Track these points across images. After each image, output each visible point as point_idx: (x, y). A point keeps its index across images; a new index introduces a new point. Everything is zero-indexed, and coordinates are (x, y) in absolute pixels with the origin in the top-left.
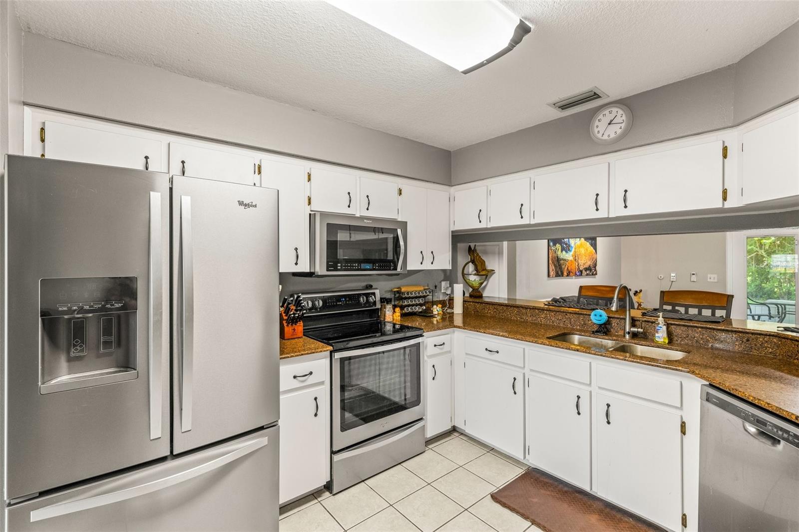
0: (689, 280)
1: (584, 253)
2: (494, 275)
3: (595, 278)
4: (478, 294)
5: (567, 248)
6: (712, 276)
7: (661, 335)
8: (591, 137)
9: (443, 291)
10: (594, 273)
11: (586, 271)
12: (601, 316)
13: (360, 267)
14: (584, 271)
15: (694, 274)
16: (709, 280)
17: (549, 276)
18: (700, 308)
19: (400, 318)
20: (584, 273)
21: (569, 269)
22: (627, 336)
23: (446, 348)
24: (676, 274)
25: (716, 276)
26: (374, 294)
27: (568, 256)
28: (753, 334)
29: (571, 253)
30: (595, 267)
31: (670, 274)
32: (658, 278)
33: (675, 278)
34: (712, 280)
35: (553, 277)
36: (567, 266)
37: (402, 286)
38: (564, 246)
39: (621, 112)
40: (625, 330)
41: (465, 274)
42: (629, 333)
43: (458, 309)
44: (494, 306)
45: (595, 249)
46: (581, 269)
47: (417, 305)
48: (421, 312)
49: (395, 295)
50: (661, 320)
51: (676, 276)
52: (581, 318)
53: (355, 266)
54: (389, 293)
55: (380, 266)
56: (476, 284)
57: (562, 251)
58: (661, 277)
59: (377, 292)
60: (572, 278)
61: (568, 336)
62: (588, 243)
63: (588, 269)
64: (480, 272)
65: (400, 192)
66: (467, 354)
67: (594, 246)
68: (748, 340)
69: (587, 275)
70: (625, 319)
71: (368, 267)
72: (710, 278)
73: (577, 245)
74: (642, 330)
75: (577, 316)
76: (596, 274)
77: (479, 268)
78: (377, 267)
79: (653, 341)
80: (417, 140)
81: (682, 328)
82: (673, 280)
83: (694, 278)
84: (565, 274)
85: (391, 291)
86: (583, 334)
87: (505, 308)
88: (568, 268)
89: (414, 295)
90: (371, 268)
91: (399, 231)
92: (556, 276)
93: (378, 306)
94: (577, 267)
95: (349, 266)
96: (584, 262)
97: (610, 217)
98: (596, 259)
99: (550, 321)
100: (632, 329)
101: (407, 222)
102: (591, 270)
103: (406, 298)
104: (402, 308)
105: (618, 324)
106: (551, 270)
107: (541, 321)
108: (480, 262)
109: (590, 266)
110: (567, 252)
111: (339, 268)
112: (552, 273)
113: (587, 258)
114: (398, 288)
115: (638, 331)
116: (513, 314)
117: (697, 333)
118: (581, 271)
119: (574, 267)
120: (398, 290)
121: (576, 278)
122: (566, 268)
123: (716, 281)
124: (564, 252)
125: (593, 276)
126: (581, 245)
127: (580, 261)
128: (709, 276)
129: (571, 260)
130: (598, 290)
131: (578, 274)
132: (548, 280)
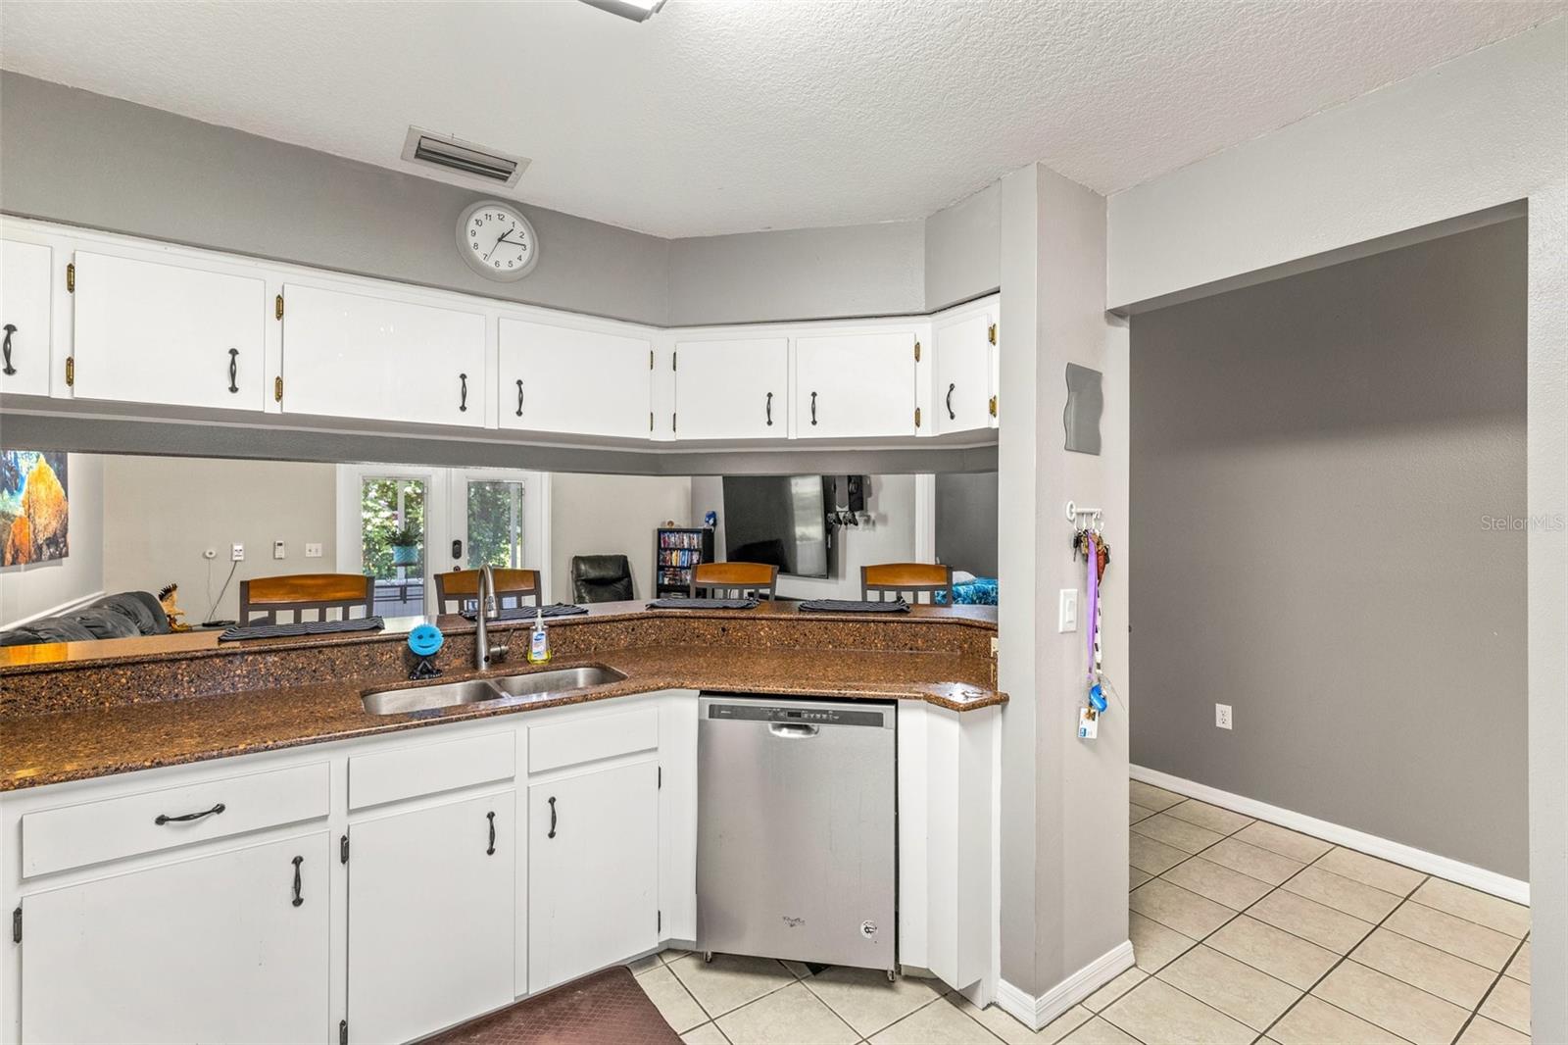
0: (272, 557)
1: (44, 498)
3: (61, 565)
5: (9, 482)
6: (313, 546)
10: (64, 551)
11: (49, 547)
12: (432, 636)
14: (45, 548)
15: (280, 544)
16: (308, 554)
20: (46, 552)
21: (17, 543)
22: (484, 666)
24: (245, 547)
25: (319, 546)
27: (16, 506)
29: (21, 496)
30: (64, 536)
31: (232, 546)
32: (204, 554)
33: (241, 553)
34: (313, 554)
36: (11, 536)
38: (7, 473)
39: (520, 228)
42: (486, 659)
45: (65, 486)
46: (40, 542)
51: (245, 550)
58: (211, 553)
60: (19, 571)
62: (52, 471)
63: (52, 541)
67: (62, 476)
69: (52, 557)
72: (310, 551)
73: (33, 474)
74: (507, 648)
76: (67, 555)
82: (237, 558)
83: (280, 552)
84: (9, 557)
88: (13, 541)
94: (32, 536)
96: (46, 522)
98: (67, 515)
100: (493, 650)
102: (57, 544)
109: (55, 534)
110: (11, 493)
113: (50, 510)
115: (501, 651)
118: (40, 548)
121: (26, 570)
122: (10, 543)
123: (320, 555)
124: (6, 492)
125: (58, 561)
126: (40, 472)
127: (37, 521)
128: (308, 546)
129: (21, 518)
130: (296, 586)
131: (34, 557)
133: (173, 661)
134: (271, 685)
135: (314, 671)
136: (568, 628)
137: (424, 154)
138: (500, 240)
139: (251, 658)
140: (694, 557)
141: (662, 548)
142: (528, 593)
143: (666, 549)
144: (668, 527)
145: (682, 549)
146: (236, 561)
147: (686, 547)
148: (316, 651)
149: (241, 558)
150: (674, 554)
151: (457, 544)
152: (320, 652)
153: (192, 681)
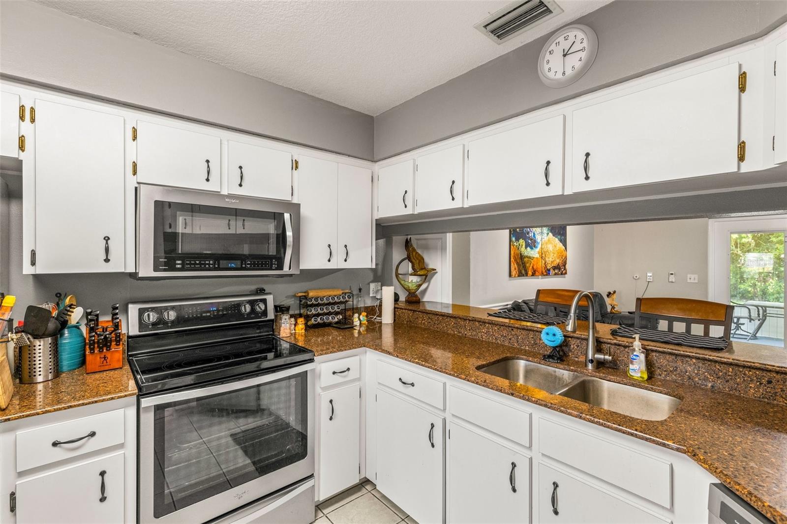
0: (668, 281)
1: (552, 250)
2: (436, 275)
3: (565, 277)
4: (414, 298)
5: (532, 244)
6: (693, 276)
7: (637, 368)
8: (539, 77)
9: (371, 295)
10: (564, 272)
11: (554, 270)
12: (554, 335)
13: (219, 265)
14: (552, 270)
15: (672, 274)
16: (689, 281)
17: (510, 275)
18: (689, 322)
19: (303, 331)
20: (552, 272)
21: (535, 267)
22: (590, 366)
23: (351, 375)
24: (653, 275)
25: (696, 276)
26: (264, 301)
27: (534, 253)
28: (777, 372)
29: (537, 250)
30: (564, 266)
31: (647, 274)
32: (633, 278)
33: (651, 277)
34: (692, 281)
35: (515, 277)
36: (532, 265)
37: (309, 290)
38: (529, 241)
39: (580, 35)
40: (586, 354)
41: (399, 274)
42: (592, 361)
43: (387, 318)
44: (429, 315)
45: (565, 245)
46: (548, 268)
47: (329, 314)
48: (337, 323)
49: (300, 301)
50: (637, 344)
51: (653, 276)
52: (531, 335)
53: (209, 264)
54: (293, 299)
55: (254, 264)
56: (412, 287)
57: (526, 248)
58: (636, 277)
59: (270, 299)
60: (538, 278)
61: (511, 362)
62: (557, 239)
63: (557, 268)
64: (417, 272)
65: (295, 165)
66: (379, 383)
67: (564, 242)
68: (769, 382)
69: (556, 274)
70: (587, 340)
71: (233, 265)
72: (690, 279)
73: (544, 241)
74: (610, 358)
75: (526, 332)
76: (566, 273)
77: (416, 266)
78: (248, 266)
79: (625, 374)
80: (320, 97)
81: (668, 357)
82: (650, 280)
83: (672, 278)
84: (530, 273)
85: (295, 296)
86: (531, 359)
87: (441, 318)
88: (533, 267)
89: (325, 301)
90: (239, 266)
91: (287, 216)
92: (519, 276)
93: (271, 315)
94: (543, 265)
95: (197, 264)
96: (552, 259)
97: (566, 194)
98: (566, 257)
99: (493, 339)
100: (596, 356)
101: (300, 204)
102: (560, 269)
103: (312, 305)
104: (307, 318)
105: (578, 346)
106: (513, 269)
107: (482, 338)
109: (559, 265)
110: (532, 248)
111: (179, 266)
112: (514, 273)
113: (555, 255)
114: (302, 292)
115: (604, 359)
116: (450, 328)
117: (690, 365)
118: (549, 270)
119: (540, 265)
120: (304, 294)
121: (542, 278)
122: (531, 267)
123: (696, 281)
124: (528, 248)
125: (563, 276)
126: (549, 240)
127: (547, 259)
128: (689, 276)
129: (537, 258)
130: (558, 294)
131: (545, 273)
132: (510, 280)
135: (510, 339)
138: (565, 55)
142: (718, 323)
146: (649, 282)
148: (510, 328)
149: (651, 280)
152: (512, 330)
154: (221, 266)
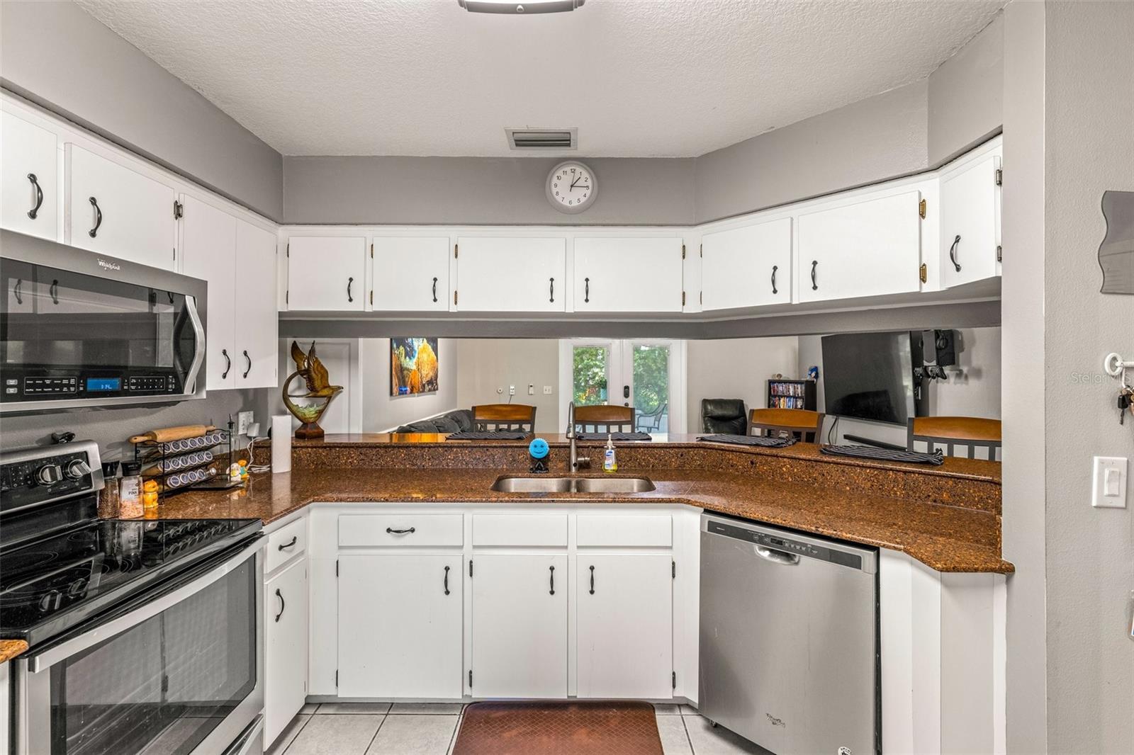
0: (527, 393)
1: (426, 360)
2: (341, 394)
3: (435, 394)
4: (316, 431)
5: (410, 354)
6: (547, 388)
7: (610, 463)
8: (547, 199)
9: (241, 432)
10: (436, 387)
11: (428, 385)
12: (542, 446)
13: (85, 387)
14: (426, 385)
15: (531, 386)
16: (545, 392)
17: (391, 394)
18: (606, 424)
19: (156, 504)
20: (427, 388)
21: (413, 383)
22: (574, 469)
23: (298, 547)
24: (515, 387)
25: (550, 387)
27: (411, 364)
28: (686, 448)
29: (415, 360)
30: (436, 380)
31: (509, 387)
32: (497, 391)
33: (513, 391)
34: (547, 392)
35: (395, 395)
36: (410, 379)
37: (157, 429)
38: (408, 348)
39: (585, 174)
40: (570, 460)
41: (290, 396)
42: (575, 465)
43: (282, 462)
44: (360, 450)
45: (436, 355)
46: (424, 383)
47: (196, 468)
48: (205, 481)
49: (137, 452)
50: (610, 443)
52: (509, 452)
53: (69, 386)
54: (120, 450)
55: (142, 384)
56: (310, 413)
57: (405, 358)
58: (500, 390)
59: (93, 450)
60: (415, 396)
61: (503, 482)
62: (430, 347)
63: (430, 382)
64: (318, 392)
65: (178, 211)
67: (435, 350)
68: (682, 455)
69: (430, 390)
71: (108, 387)
72: (545, 390)
73: (421, 349)
74: (589, 459)
75: (504, 450)
76: (437, 389)
77: (317, 383)
78: (133, 387)
79: (602, 470)
81: (625, 450)
83: (531, 391)
84: (409, 390)
85: (128, 441)
86: (520, 475)
87: (382, 451)
88: (411, 382)
89: (189, 446)
90: (117, 388)
91: (189, 301)
92: (400, 394)
93: (99, 485)
94: (420, 380)
95: (48, 386)
96: (427, 373)
97: (567, 311)
98: (437, 369)
100: (579, 459)
101: (207, 282)
102: (432, 384)
103: (169, 456)
104: (161, 478)
105: (556, 455)
106: (394, 385)
108: (320, 372)
109: (431, 378)
110: (410, 358)
111: (12, 391)
112: (395, 390)
113: (429, 367)
114: (143, 435)
115: (585, 460)
117: (639, 454)
118: (424, 385)
119: (416, 380)
120: (145, 438)
121: (417, 396)
122: (409, 382)
123: (550, 393)
124: (407, 358)
125: (434, 392)
126: (424, 348)
127: (423, 372)
129: (415, 370)
130: (498, 410)
131: (421, 390)
132: (391, 400)
133: (422, 447)
134: (464, 466)
135: (485, 461)
136: (633, 450)
137: (521, 143)
138: (572, 186)
139: (455, 450)
140: (798, 403)
141: (772, 396)
143: (775, 396)
144: (777, 379)
145: (788, 396)
147: (791, 395)
148: (485, 449)
149: (513, 394)
150: (782, 400)
151: (627, 388)
152: (487, 450)
153: (429, 459)
154: (89, 388)
